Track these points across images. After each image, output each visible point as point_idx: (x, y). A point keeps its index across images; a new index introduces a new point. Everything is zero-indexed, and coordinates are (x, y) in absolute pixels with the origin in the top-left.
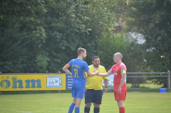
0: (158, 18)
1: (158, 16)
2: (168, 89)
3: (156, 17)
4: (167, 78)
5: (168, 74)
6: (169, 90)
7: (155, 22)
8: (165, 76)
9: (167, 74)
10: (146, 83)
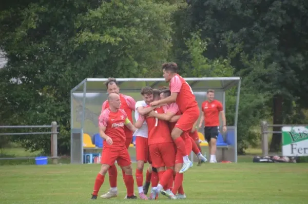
0: (34, 19)
1: (33, 14)
2: (52, 157)
3: (29, 15)
4: (50, 135)
5: (52, 128)
6: (53, 159)
7: (29, 25)
8: (47, 133)
9: (49, 129)
10: (10, 147)
